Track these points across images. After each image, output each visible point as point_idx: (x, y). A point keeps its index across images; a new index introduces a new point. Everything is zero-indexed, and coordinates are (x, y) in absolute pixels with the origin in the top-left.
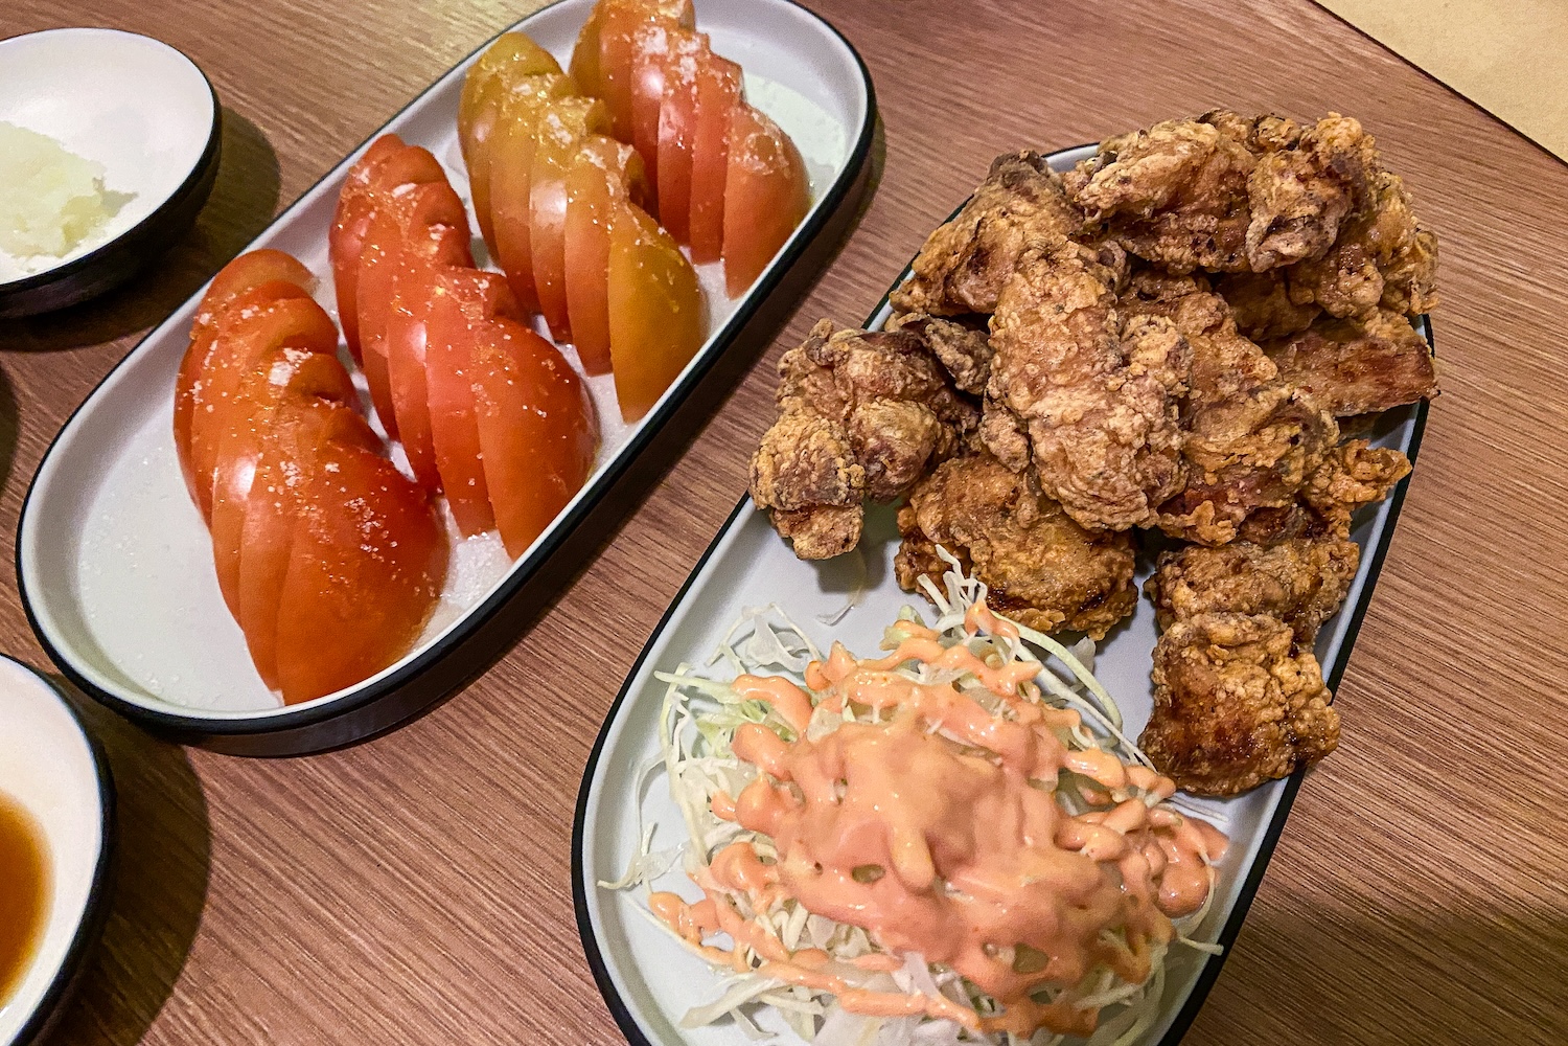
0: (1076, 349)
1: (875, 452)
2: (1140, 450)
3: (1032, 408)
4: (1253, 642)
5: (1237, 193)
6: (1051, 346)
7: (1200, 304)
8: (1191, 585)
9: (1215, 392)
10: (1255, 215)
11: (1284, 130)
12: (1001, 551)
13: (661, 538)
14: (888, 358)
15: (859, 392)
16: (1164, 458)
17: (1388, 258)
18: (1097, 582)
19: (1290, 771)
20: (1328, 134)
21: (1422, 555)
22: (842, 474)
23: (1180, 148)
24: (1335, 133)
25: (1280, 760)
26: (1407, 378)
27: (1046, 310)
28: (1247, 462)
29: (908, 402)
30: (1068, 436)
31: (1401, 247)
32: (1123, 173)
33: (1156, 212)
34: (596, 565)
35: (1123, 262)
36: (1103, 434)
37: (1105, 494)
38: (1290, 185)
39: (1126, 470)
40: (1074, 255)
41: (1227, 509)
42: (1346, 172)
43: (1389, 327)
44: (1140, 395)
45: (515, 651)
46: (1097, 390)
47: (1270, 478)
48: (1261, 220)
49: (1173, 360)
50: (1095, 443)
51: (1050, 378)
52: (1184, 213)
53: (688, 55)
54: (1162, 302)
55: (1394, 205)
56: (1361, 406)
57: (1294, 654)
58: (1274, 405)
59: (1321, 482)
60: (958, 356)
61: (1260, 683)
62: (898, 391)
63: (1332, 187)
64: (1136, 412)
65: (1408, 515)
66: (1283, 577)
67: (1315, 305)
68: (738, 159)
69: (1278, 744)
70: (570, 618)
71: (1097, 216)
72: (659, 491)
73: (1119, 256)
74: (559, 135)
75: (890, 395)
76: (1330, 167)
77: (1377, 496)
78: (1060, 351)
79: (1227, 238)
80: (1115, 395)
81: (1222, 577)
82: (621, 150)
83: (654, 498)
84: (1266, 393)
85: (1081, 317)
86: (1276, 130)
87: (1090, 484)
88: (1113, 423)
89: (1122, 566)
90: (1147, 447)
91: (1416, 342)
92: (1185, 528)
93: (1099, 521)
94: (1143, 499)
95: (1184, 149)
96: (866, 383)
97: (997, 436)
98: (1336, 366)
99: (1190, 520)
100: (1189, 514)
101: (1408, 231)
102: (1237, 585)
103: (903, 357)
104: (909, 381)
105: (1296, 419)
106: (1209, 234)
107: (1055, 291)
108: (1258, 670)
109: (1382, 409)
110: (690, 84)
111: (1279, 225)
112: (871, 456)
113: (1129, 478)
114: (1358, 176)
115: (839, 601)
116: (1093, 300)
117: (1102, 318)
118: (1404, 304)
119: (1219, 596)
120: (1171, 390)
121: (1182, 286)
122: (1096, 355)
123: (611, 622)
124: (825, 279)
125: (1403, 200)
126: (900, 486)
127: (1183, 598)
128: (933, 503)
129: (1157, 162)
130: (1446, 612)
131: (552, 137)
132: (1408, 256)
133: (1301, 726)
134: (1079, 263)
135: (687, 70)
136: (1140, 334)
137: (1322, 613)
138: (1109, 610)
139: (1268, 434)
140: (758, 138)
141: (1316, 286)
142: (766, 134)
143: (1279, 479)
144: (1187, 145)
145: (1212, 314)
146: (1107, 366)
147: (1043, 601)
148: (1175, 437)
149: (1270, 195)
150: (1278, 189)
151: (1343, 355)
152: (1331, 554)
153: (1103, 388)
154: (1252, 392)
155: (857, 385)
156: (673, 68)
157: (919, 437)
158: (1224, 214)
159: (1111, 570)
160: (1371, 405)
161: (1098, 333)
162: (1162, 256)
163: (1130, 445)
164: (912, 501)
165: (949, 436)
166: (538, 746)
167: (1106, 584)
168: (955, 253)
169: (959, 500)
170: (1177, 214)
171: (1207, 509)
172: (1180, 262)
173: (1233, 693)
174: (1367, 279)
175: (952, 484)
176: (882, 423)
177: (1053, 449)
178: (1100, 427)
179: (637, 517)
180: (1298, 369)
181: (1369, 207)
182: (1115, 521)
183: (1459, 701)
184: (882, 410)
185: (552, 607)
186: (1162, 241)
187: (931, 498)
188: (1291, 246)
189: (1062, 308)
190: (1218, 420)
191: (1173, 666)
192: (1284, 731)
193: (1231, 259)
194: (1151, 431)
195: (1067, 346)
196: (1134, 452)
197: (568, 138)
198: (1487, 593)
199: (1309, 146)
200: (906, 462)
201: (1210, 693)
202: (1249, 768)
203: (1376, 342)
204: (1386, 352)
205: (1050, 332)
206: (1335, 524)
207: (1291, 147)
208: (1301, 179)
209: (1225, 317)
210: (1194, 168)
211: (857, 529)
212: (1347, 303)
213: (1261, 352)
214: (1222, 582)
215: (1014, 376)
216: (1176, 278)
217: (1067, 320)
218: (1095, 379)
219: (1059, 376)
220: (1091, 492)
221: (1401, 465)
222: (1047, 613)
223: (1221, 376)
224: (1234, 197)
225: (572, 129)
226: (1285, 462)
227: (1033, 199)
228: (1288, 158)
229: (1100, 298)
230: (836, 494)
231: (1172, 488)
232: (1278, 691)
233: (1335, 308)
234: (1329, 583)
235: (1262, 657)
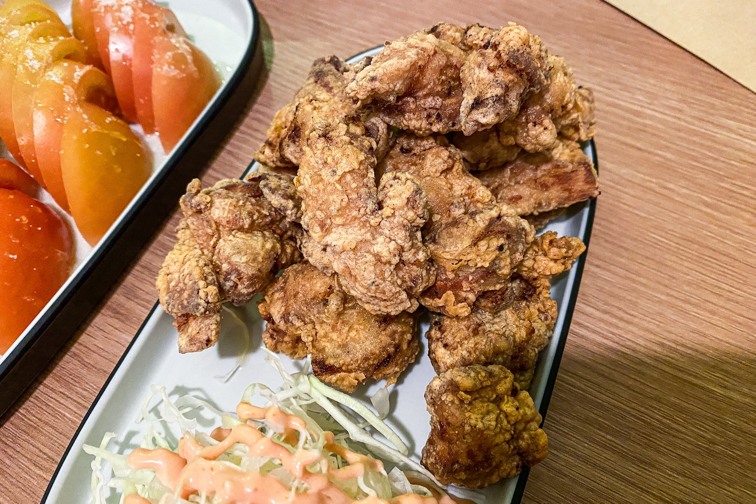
0: (346, 200)
1: (228, 273)
2: (397, 265)
3: (323, 240)
4: (487, 386)
5: (454, 79)
6: (331, 198)
7: (438, 156)
8: (446, 346)
9: (449, 216)
10: (465, 95)
11: (481, 36)
12: (321, 332)
13: (118, 324)
14: (241, 203)
15: (221, 228)
16: (415, 267)
17: (558, 113)
18: (384, 349)
19: (519, 473)
20: (506, 38)
21: (601, 290)
22: (202, 294)
23: (409, 53)
24: (511, 37)
25: (510, 466)
26: (579, 185)
27: (326, 173)
28: (471, 264)
29: (256, 232)
30: (350, 258)
31: (567, 104)
32: (372, 74)
33: (399, 98)
34: (73, 349)
35: (385, 130)
36: (371, 256)
37: (378, 295)
38: (484, 74)
39: (389, 279)
40: (343, 133)
41: (463, 294)
42: (520, 63)
43: (567, 151)
44: (392, 228)
45: (12, 419)
46: (364, 226)
47: (489, 273)
48: (468, 99)
49: (411, 203)
50: (366, 262)
51: (333, 220)
52: (419, 97)
53: (127, 4)
54: (415, 154)
55: (560, 78)
56: (553, 205)
57: (514, 393)
58: (487, 223)
59: (529, 263)
60: (283, 201)
61: (493, 416)
62: (247, 226)
63: (512, 74)
64: (391, 240)
65: (592, 264)
66: (507, 333)
67: (517, 145)
68: (159, 70)
69: (509, 456)
70: (52, 390)
71: (359, 103)
72: (120, 290)
73: (382, 128)
74: (31, 64)
75: (241, 229)
76: (508, 61)
77: (565, 268)
78: (336, 200)
79: (449, 111)
80: (376, 230)
81: (466, 339)
82: (78, 70)
83: (115, 296)
84: (482, 215)
85: (349, 177)
86: (477, 36)
87: (368, 289)
88: (376, 248)
89: (403, 333)
90: (402, 262)
91: (583, 162)
92: (439, 307)
93: (380, 310)
94: (404, 295)
95: (412, 54)
96: (224, 223)
97: (312, 254)
98: (536, 181)
99: (440, 302)
100: (440, 298)
101: (571, 93)
102: (476, 344)
103: (253, 200)
104: (255, 217)
105: (502, 232)
106: (437, 109)
107: (329, 160)
108: (492, 406)
109: (566, 205)
110: (129, 23)
111: (478, 103)
112: (226, 276)
113: (393, 284)
114: (528, 65)
115: (231, 363)
116: (356, 166)
117: (364, 176)
118: (576, 136)
119: (464, 353)
120: (413, 222)
121: (427, 144)
122: (360, 204)
123: (81, 390)
124: (234, 137)
125: (566, 74)
126: (248, 294)
127: (441, 356)
128: (278, 299)
129: (394, 64)
130: (617, 327)
131: (27, 65)
132: (572, 109)
133: (522, 443)
134: (347, 139)
135: (127, 14)
136: (389, 187)
137: (536, 350)
138: (396, 365)
139: (483, 245)
140: (174, 55)
141: (515, 134)
142: (180, 52)
143: (494, 272)
144: (414, 51)
145: (445, 162)
146: (368, 211)
147: (349, 367)
148: (421, 253)
149: (473, 81)
150: (478, 76)
151: (539, 173)
152: (539, 310)
153: (368, 225)
154: (473, 215)
155: (218, 224)
156: (117, 14)
157: (260, 259)
158: (448, 95)
159: (394, 339)
160: (559, 204)
161: (361, 187)
162: (409, 126)
163: (390, 263)
164: (266, 298)
165: (289, 250)
166: (24, 491)
167: (391, 349)
168: (286, 127)
169: (295, 296)
170: (415, 98)
171: (449, 295)
172: (420, 129)
173: (475, 427)
174: (546, 129)
175: (290, 287)
176: (232, 252)
177: (342, 267)
178: (369, 252)
179: (103, 311)
180: (512, 184)
181: (540, 83)
182: (390, 310)
183: (628, 387)
184: (235, 240)
185: (41, 383)
186: (407, 117)
187: (277, 295)
188: (487, 117)
189: (334, 171)
190: (451, 235)
191: (438, 405)
192: (512, 447)
193: (454, 125)
194: (403, 251)
195: (340, 198)
196: (392, 267)
197: (37, 65)
198: (640, 311)
199: (495, 46)
200: (251, 278)
201: (461, 425)
202: (491, 474)
203: (559, 163)
204: (566, 170)
205: (329, 188)
206: (541, 289)
207: (486, 47)
208: (491, 70)
209: (454, 162)
210: (420, 67)
211: (214, 333)
212: (535, 144)
213: (480, 183)
214: (466, 342)
215: (311, 219)
216: (422, 138)
217: (340, 180)
218: (362, 219)
219: (337, 219)
220: (369, 294)
221: (579, 246)
222: (353, 375)
223: (452, 204)
224: (452, 83)
225: (40, 59)
226: (497, 262)
227: (330, 90)
228: (482, 55)
229: (361, 163)
230: (197, 309)
231: (424, 285)
232: (505, 422)
233: (529, 147)
234: (539, 330)
235: (494, 396)
